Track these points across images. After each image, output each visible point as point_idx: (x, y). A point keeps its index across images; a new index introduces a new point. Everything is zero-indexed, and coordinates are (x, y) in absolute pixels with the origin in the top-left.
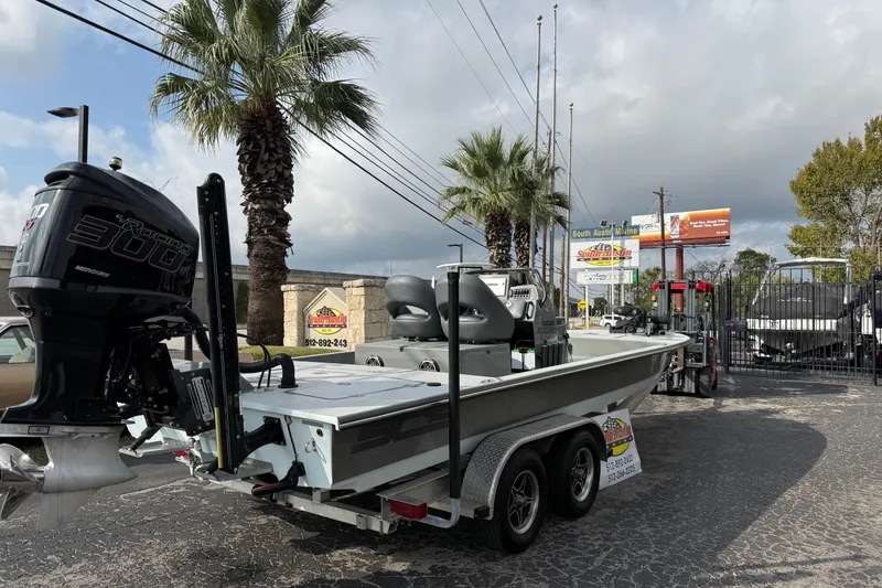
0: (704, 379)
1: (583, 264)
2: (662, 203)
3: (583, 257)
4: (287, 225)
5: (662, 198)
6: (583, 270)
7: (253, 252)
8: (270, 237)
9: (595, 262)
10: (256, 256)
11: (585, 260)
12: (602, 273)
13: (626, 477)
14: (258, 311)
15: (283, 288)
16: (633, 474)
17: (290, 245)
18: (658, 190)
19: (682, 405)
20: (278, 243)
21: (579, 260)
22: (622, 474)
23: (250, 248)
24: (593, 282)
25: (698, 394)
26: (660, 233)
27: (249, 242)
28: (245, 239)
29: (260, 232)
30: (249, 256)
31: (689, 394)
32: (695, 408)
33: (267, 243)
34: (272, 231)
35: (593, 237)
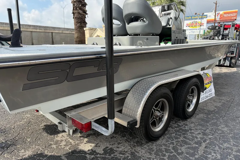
0: (233, 61)
1: (188, 28)
3: (188, 25)
4: (85, 7)
5: (216, 5)
6: (188, 30)
7: (75, 17)
8: (80, 11)
9: (192, 27)
10: (76, 18)
11: (189, 26)
12: (193, 31)
13: (209, 98)
14: (77, 37)
15: (85, 29)
16: (211, 97)
17: (87, 14)
18: (215, 2)
20: (82, 13)
21: (186, 26)
22: (207, 97)
23: (74, 15)
24: (191, 34)
25: (230, 66)
26: (214, 18)
27: (73, 13)
28: (72, 12)
29: (76, 9)
30: (73, 18)
31: (227, 66)
33: (79, 13)
34: (80, 9)
35: (192, 19)
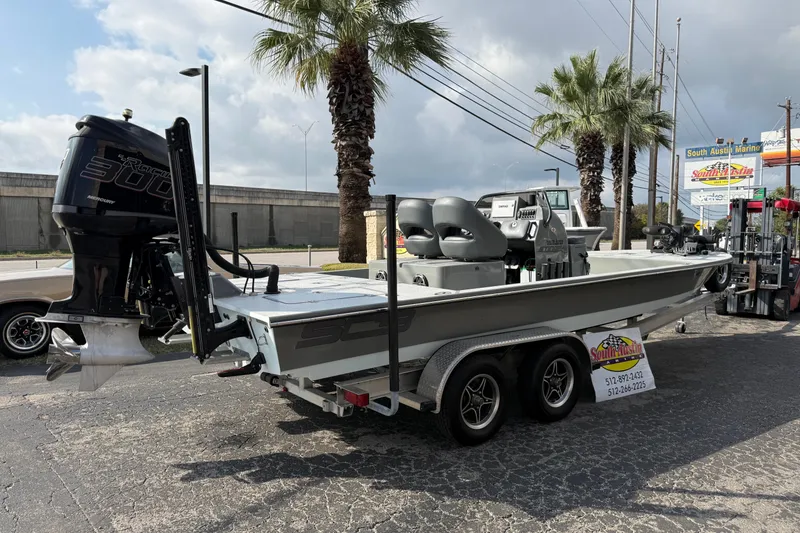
0: (779, 302)
1: (698, 185)
2: (789, 117)
3: (698, 177)
4: (369, 158)
5: (789, 111)
6: (698, 190)
7: (342, 183)
8: (355, 169)
9: (713, 182)
10: (344, 187)
11: (701, 180)
12: (717, 193)
13: (632, 392)
14: (346, 234)
15: (365, 213)
16: (640, 391)
17: (372, 176)
18: (785, 103)
19: (747, 327)
20: (361, 175)
21: (693, 180)
22: (629, 389)
23: (340, 180)
24: (708, 203)
25: (772, 317)
26: (785, 150)
27: (338, 174)
28: (335, 172)
29: (347, 165)
30: (339, 186)
32: (761, 331)
33: (353, 175)
34: (356, 164)
35: (709, 155)
